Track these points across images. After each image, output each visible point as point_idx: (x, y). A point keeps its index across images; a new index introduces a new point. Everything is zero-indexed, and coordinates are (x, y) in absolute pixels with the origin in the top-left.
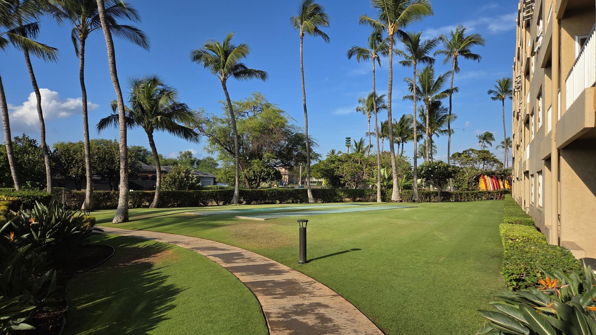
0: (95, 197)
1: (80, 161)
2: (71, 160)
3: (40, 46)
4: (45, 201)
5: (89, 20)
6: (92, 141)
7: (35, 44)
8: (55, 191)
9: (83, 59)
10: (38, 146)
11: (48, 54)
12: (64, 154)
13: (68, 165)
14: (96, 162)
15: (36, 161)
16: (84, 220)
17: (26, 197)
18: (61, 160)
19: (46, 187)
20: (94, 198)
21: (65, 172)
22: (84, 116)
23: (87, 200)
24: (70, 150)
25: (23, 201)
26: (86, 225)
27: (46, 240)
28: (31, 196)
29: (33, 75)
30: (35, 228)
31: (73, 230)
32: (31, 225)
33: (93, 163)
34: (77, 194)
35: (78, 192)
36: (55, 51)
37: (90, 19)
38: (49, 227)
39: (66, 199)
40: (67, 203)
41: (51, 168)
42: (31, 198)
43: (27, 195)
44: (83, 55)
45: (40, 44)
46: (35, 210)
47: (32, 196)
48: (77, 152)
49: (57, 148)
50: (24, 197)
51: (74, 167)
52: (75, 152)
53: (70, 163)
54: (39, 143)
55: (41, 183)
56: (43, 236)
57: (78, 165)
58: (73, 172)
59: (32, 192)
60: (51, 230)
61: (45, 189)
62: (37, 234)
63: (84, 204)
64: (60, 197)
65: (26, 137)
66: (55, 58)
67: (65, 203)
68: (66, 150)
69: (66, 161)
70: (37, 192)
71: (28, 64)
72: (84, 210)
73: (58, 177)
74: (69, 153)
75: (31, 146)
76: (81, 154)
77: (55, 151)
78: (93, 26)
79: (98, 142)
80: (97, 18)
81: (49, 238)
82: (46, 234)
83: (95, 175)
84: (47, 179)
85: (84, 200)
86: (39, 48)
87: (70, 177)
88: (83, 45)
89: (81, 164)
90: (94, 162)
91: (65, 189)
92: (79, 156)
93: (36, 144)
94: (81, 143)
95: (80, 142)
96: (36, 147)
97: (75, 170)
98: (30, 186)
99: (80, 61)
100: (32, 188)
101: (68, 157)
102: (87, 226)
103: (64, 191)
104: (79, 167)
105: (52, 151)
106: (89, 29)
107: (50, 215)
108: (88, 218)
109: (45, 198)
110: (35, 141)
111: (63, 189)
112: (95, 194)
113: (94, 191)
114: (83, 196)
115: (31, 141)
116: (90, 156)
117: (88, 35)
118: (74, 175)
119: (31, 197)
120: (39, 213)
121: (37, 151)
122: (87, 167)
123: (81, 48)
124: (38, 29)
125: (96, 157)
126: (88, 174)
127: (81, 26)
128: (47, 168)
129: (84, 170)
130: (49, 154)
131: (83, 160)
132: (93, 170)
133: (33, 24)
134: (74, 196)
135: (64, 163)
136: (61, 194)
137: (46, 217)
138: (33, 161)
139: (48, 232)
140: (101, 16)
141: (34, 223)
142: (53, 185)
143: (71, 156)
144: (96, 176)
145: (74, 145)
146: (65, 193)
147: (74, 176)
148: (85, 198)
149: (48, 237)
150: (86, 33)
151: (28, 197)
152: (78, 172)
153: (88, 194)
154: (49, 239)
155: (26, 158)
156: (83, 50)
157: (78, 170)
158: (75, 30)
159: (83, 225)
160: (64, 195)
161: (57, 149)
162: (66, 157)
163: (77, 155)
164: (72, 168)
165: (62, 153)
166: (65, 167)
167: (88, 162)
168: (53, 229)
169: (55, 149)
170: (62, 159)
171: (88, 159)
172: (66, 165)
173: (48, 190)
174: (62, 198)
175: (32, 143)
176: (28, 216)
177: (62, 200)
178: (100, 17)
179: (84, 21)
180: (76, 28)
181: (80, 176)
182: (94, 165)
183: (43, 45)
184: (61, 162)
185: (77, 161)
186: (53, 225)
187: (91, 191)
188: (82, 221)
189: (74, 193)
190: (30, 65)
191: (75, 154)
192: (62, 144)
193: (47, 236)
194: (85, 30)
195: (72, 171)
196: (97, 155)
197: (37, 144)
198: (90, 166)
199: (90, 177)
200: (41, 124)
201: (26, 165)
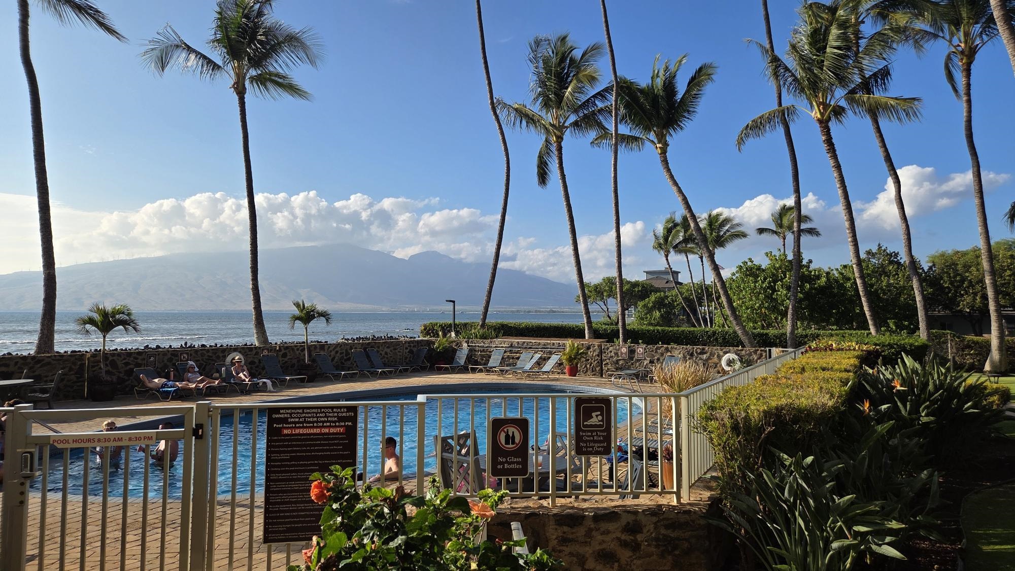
0: (1009, 348)
1: (978, 283)
2: (959, 281)
3: (892, 102)
4: (918, 353)
5: (978, 28)
6: (997, 243)
7: (884, 100)
8: (935, 336)
9: (969, 102)
10: (902, 261)
11: (904, 110)
12: (947, 273)
13: (956, 292)
14: (1009, 283)
15: (900, 287)
16: (988, 391)
17: (887, 346)
18: (942, 282)
19: (919, 329)
20: (1008, 351)
21: (951, 303)
22: (976, 201)
23: (995, 354)
24: (957, 264)
25: (883, 351)
26: (991, 399)
27: (921, 418)
28: (895, 344)
29: (886, 151)
30: (902, 396)
31: (966, 406)
32: (894, 391)
33: (1003, 285)
34: (976, 343)
35: (976, 338)
36: (916, 103)
37: (979, 26)
38: (925, 398)
39: (954, 351)
40: (957, 358)
41: (925, 298)
42: (894, 348)
43: (889, 343)
44: (968, 94)
45: (892, 98)
46: (900, 368)
47: (897, 344)
48: (970, 267)
49: (933, 262)
50: (883, 346)
51: (967, 294)
52: (967, 267)
53: (958, 287)
54: (904, 258)
55: (911, 324)
56: (915, 411)
57: (973, 289)
58: (965, 304)
59: (895, 338)
60: (928, 403)
61: (917, 333)
62: (905, 407)
63: (988, 361)
64: (945, 347)
65: (883, 248)
66: (918, 114)
67: (954, 358)
68: (950, 266)
69: (952, 283)
70: (904, 338)
71: (878, 134)
72: (990, 372)
73: (939, 312)
74: (956, 271)
75: (891, 262)
76: (978, 270)
77: (931, 268)
78: (984, 37)
79: (1011, 245)
80: (991, 20)
81: (927, 415)
82: (921, 409)
83: (1007, 307)
84: (919, 316)
85: (988, 354)
86: (891, 105)
87: (961, 311)
88: (968, 76)
89: (978, 287)
90: (1005, 284)
91: (951, 334)
92: (975, 273)
93: (899, 258)
94: (976, 250)
95: (973, 248)
96: (898, 263)
97: (968, 299)
98: (894, 328)
99: (965, 105)
100: (897, 331)
101: (955, 277)
102: (994, 402)
103: (950, 336)
104: (975, 294)
105: (926, 269)
106: (978, 45)
107: (924, 377)
108: (994, 387)
109: (918, 347)
110: (896, 255)
111: (948, 333)
112: (1010, 343)
113: (1006, 338)
114: (987, 346)
115: (891, 255)
116: (993, 272)
117: (977, 56)
118: (968, 308)
119: (895, 346)
120: (907, 373)
121: (901, 270)
122: (990, 293)
123: (964, 83)
124: (890, 75)
125: (1008, 272)
126: (992, 307)
127: (963, 45)
128: (918, 298)
129: (985, 297)
130: (919, 275)
131: (981, 281)
132: (1004, 298)
133: (882, 69)
134: (969, 347)
135: (948, 287)
136: (946, 342)
137: (918, 381)
138: (895, 287)
139: (923, 406)
140: (997, 14)
141: (899, 388)
142: (929, 326)
143: (959, 275)
144: (1011, 309)
145: (964, 254)
146: (952, 340)
147: (968, 310)
148: (989, 350)
149: (923, 414)
150: (970, 54)
151: (891, 346)
152: (974, 302)
153: (995, 342)
154: (925, 418)
155: (884, 284)
156: (968, 85)
157: (974, 299)
158: (952, 56)
159: (986, 400)
160: (951, 344)
161: (934, 265)
162: (950, 277)
163: (970, 272)
164: (962, 295)
165: (943, 270)
166: (950, 295)
167: (992, 283)
168: (930, 401)
169: (930, 264)
170: (944, 281)
171: (991, 279)
172: (951, 290)
173: (923, 334)
174: (948, 349)
175: (892, 258)
176: (890, 377)
177: (948, 352)
178: (995, 17)
179: (967, 34)
180: (954, 50)
181: (979, 309)
182: (1006, 288)
183: (896, 99)
184: (943, 288)
185: (972, 282)
186: (931, 394)
187: (1001, 337)
188: (983, 393)
189: (969, 341)
190: (881, 136)
191: (967, 271)
192: (943, 255)
193: (923, 412)
194: (970, 48)
195: (963, 301)
196: (1010, 270)
197: (901, 258)
198: (994, 292)
199: (997, 311)
200: (904, 226)
201: (884, 294)
